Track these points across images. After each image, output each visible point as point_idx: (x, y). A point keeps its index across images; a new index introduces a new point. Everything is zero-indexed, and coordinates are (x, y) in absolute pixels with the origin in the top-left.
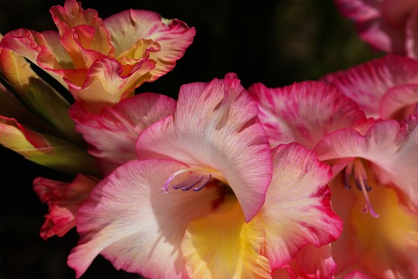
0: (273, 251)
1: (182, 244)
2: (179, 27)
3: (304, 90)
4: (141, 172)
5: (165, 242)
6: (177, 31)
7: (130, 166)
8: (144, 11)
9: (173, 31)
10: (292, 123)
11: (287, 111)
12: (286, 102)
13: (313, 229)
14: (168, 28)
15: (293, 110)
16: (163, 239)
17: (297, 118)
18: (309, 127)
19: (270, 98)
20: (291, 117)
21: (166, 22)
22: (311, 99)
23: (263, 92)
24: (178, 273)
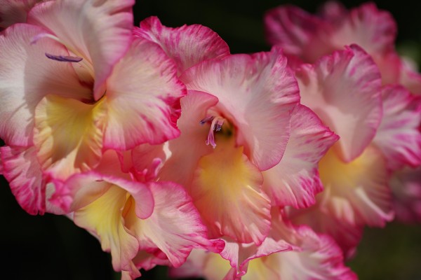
0: (111, 133)
1: (37, 107)
3: (190, 29)
4: (24, 34)
5: (26, 108)
7: (17, 27)
10: (171, 51)
11: (169, 39)
12: (171, 35)
13: (151, 125)
15: (175, 41)
16: (26, 105)
17: (176, 48)
18: (184, 59)
19: (159, 29)
20: (171, 46)
22: (193, 36)
23: (156, 23)
24: (26, 136)
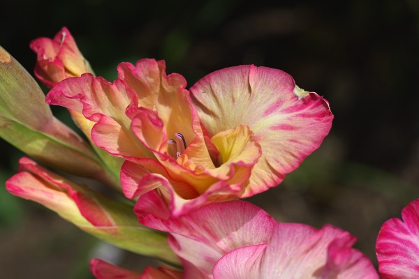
2: (317, 105)
6: (311, 112)
8: (272, 70)
9: (305, 111)
14: (301, 103)
21: (300, 93)
